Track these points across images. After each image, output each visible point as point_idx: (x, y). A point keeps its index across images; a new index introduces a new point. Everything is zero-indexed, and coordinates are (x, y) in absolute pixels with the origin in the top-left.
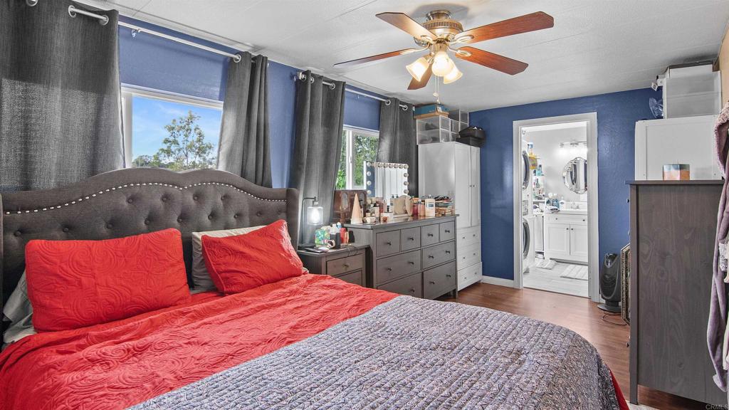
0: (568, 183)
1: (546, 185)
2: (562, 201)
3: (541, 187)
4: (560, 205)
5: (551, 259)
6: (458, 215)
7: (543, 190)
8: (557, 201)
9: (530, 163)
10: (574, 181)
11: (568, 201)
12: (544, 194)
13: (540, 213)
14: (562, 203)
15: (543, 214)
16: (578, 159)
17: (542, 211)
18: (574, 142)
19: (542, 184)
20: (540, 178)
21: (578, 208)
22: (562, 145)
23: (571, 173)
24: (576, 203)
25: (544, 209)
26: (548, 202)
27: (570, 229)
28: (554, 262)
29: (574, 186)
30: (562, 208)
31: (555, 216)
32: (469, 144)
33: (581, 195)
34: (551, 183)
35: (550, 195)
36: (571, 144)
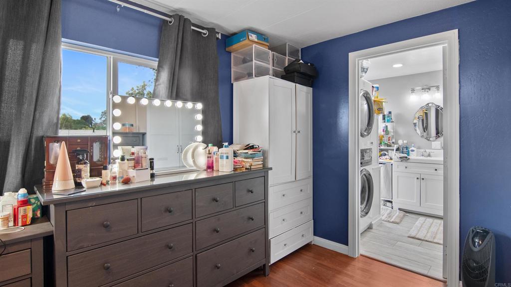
0: (419, 130)
1: (396, 132)
2: (413, 148)
3: (391, 134)
4: (410, 152)
5: (400, 209)
6: (271, 169)
7: (393, 137)
8: (407, 148)
9: (375, 107)
10: (425, 128)
11: (419, 148)
12: (394, 141)
13: (388, 161)
14: (412, 151)
15: (392, 162)
16: (430, 105)
17: (391, 159)
18: (425, 87)
19: (392, 131)
20: (389, 125)
21: (429, 155)
22: (413, 90)
23: (423, 120)
24: (428, 151)
25: (393, 157)
26: (398, 150)
27: (421, 179)
28: (402, 213)
29: (425, 134)
30: (413, 156)
31: (404, 164)
32: (293, 81)
33: (433, 142)
34: (401, 130)
35: (400, 142)
36: (423, 89)
